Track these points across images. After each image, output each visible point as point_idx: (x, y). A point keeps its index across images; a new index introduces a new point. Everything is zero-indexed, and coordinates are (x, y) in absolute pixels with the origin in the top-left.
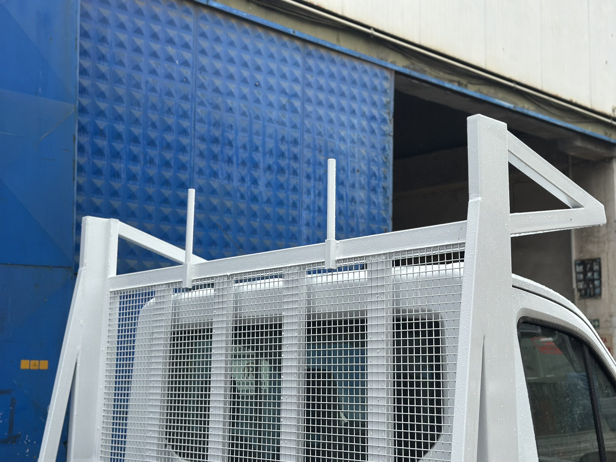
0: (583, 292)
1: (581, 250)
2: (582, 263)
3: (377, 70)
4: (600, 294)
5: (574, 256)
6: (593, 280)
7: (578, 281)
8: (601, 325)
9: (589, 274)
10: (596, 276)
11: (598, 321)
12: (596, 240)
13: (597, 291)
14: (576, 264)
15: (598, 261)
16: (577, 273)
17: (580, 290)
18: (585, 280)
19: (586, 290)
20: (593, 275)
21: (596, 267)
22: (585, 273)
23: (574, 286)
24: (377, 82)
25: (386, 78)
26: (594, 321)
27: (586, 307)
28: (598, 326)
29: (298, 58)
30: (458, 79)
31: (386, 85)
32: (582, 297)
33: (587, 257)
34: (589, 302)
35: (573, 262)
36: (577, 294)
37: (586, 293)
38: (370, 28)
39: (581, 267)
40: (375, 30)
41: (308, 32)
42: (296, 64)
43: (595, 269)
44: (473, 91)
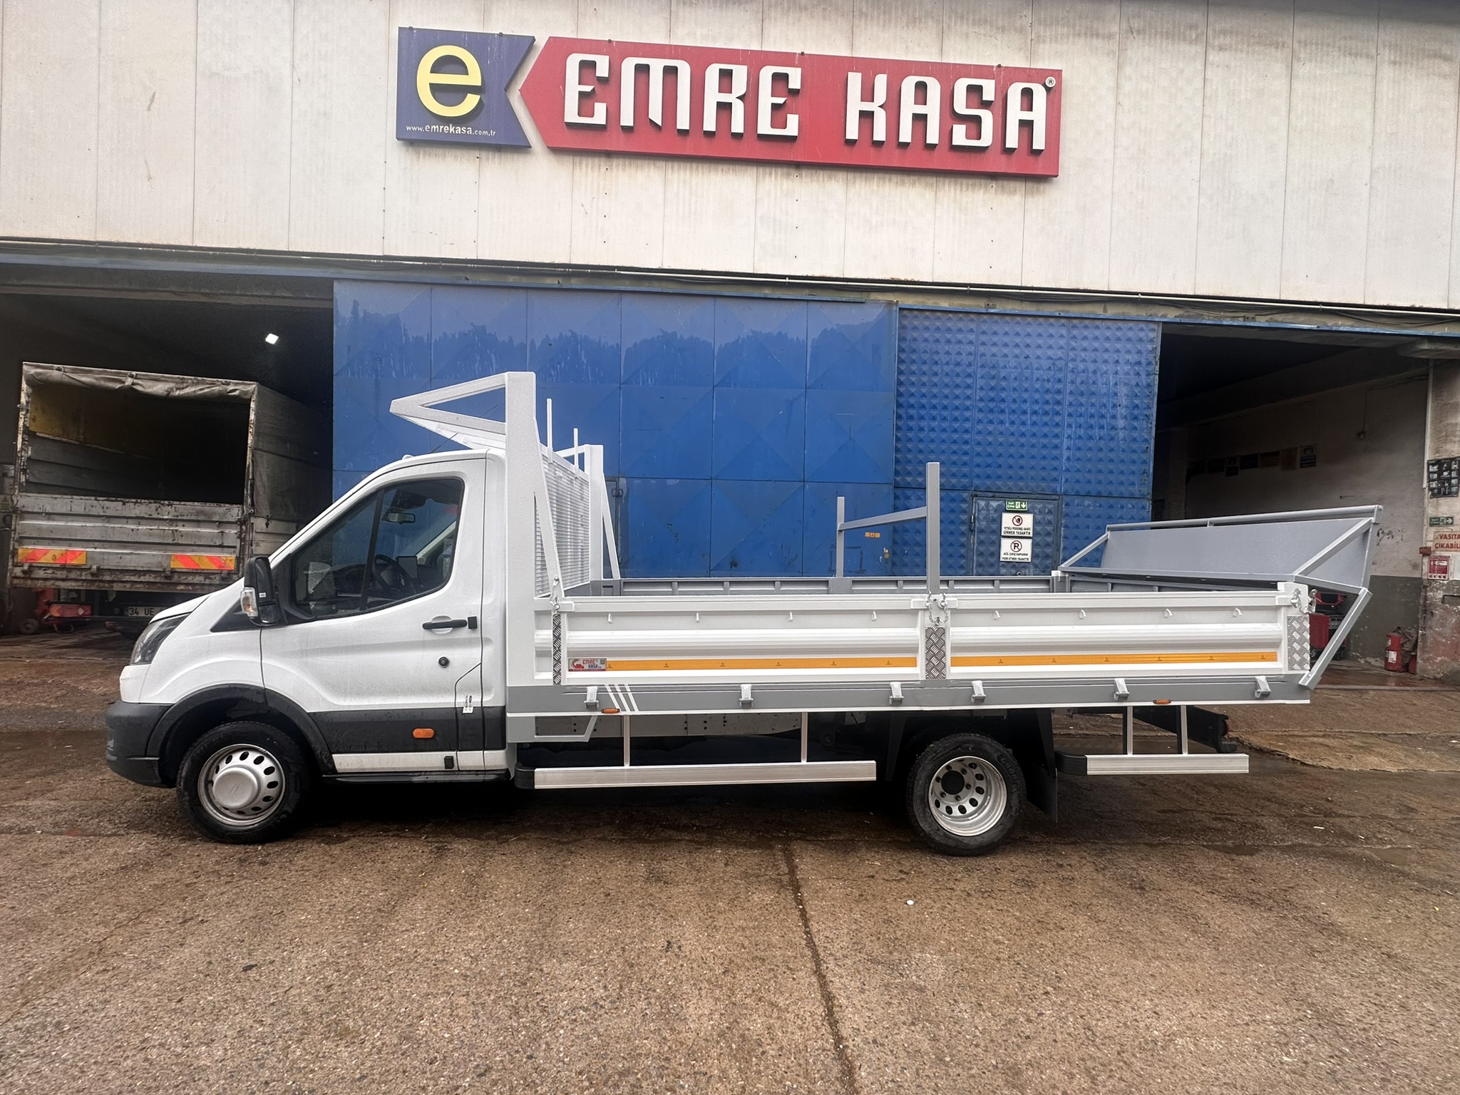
0: (1436, 491)
1: (1437, 450)
2: (1438, 462)
3: (1143, 325)
4: (1457, 492)
5: (1428, 456)
6: (1449, 479)
7: (1430, 480)
8: (1455, 523)
9: (1445, 474)
10: (1454, 474)
11: (1452, 518)
12: (1457, 439)
13: (1454, 489)
14: (1429, 465)
15: (1457, 460)
16: (1429, 473)
17: (1431, 489)
18: (1439, 479)
19: (1439, 489)
20: (1450, 474)
21: (1454, 466)
22: (1440, 472)
23: (1425, 485)
24: (1142, 335)
25: (1153, 330)
26: (1447, 518)
27: (1438, 505)
28: (1452, 523)
29: (1064, 332)
30: (1243, 314)
31: (1152, 335)
32: (1434, 496)
33: (1444, 457)
34: (1442, 500)
35: (1426, 462)
36: (1428, 494)
37: (1439, 492)
38: (1137, 294)
39: (1436, 467)
40: (1143, 294)
41: (1075, 310)
42: (1062, 336)
43: (1453, 468)
44: (1262, 321)
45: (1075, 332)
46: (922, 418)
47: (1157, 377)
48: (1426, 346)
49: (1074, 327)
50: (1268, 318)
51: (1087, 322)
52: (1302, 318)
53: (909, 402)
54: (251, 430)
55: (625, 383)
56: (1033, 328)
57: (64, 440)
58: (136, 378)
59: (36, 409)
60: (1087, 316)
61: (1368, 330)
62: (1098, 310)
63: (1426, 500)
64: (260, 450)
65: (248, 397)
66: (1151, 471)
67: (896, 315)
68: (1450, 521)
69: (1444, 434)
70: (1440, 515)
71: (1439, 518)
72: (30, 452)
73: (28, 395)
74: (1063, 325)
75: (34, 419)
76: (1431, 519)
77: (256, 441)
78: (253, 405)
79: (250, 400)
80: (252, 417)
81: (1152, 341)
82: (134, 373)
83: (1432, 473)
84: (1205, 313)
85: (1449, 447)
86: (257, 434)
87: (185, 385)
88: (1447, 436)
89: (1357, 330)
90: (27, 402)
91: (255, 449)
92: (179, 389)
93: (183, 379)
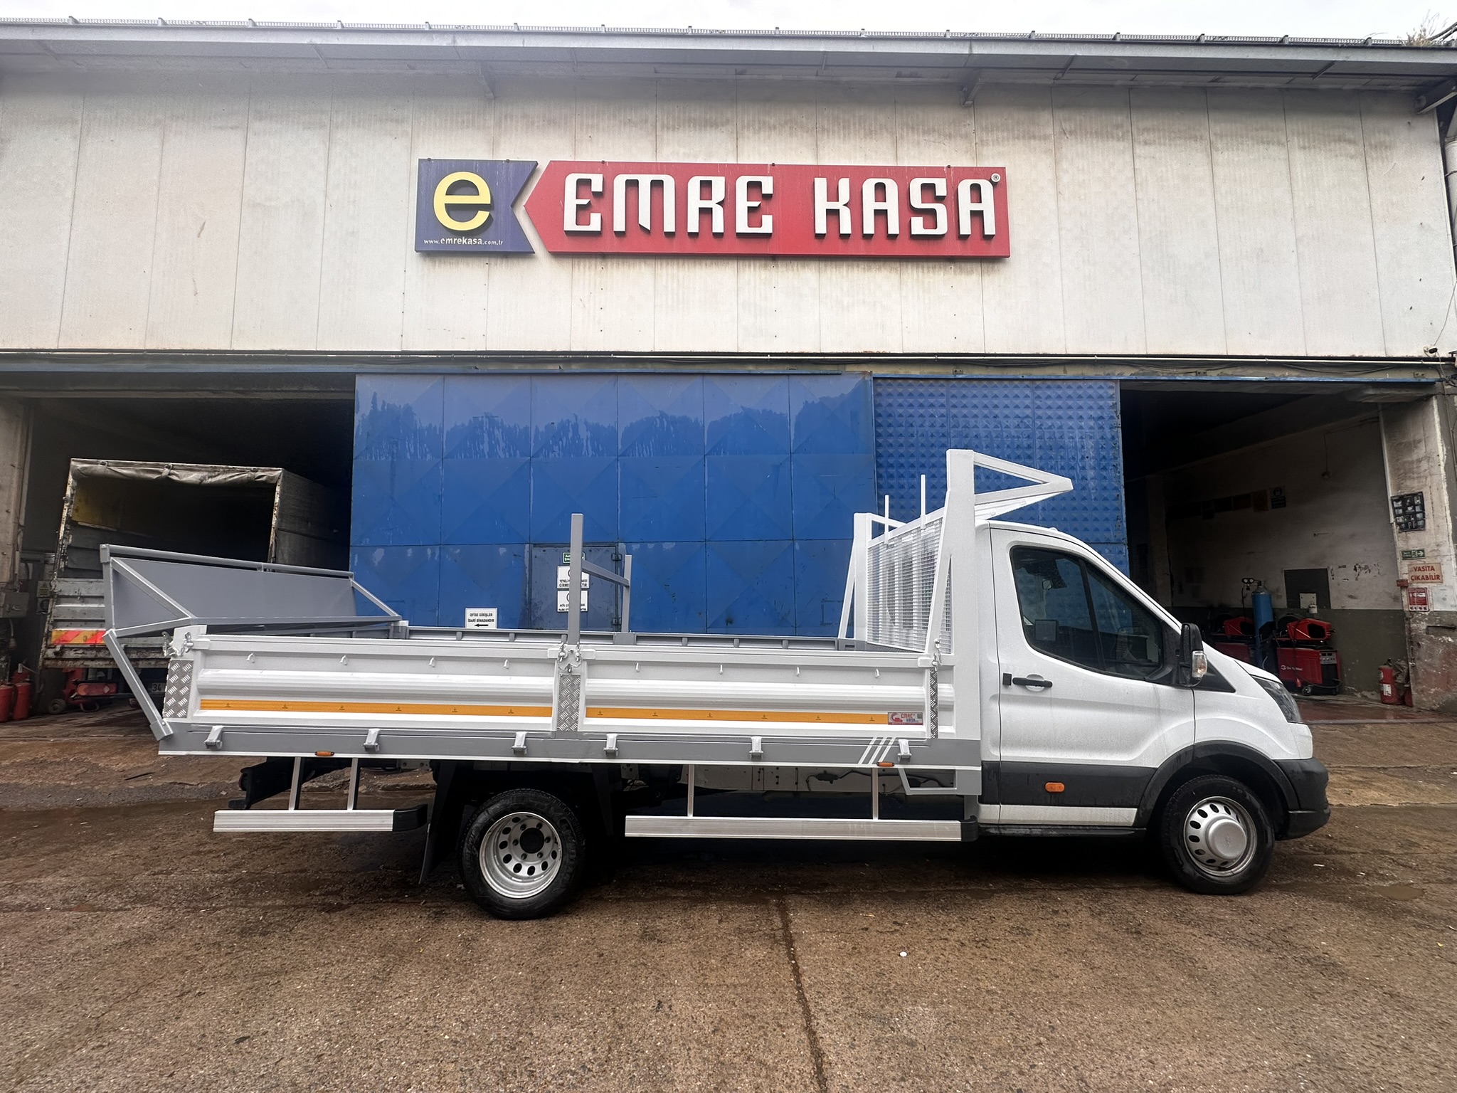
0: (1403, 525)
1: (1398, 487)
2: (1401, 498)
3: (1102, 383)
4: (1424, 526)
5: (1391, 493)
6: (1414, 514)
7: (1396, 516)
8: (1426, 555)
9: (1410, 509)
10: (1418, 509)
11: (1423, 551)
12: (1416, 475)
13: (1420, 523)
14: (1392, 501)
15: (1420, 495)
16: (1394, 509)
17: (1399, 524)
18: (1405, 514)
19: (1406, 524)
20: (1414, 508)
21: (1417, 501)
22: (1404, 508)
23: (1392, 520)
24: (1101, 392)
25: (1111, 387)
26: (1418, 551)
27: (1407, 539)
28: (1424, 556)
29: (1028, 392)
30: (1195, 370)
31: (1111, 392)
32: (1402, 530)
33: (1406, 493)
34: (1411, 534)
35: (1389, 498)
36: (1396, 529)
37: (1407, 527)
38: (1093, 356)
39: (1400, 503)
40: (1098, 356)
41: (1037, 373)
42: (1027, 396)
43: (1416, 503)
44: (1213, 375)
45: (1038, 392)
46: (902, 476)
47: (1120, 430)
48: (1371, 392)
49: (1038, 387)
50: (1219, 372)
51: (1049, 383)
52: (1250, 371)
53: (888, 462)
54: (275, 512)
55: (623, 455)
56: (999, 390)
57: (103, 527)
58: (173, 469)
59: (80, 501)
60: (1049, 377)
61: (1314, 379)
62: (1058, 372)
63: (1395, 535)
64: (283, 530)
65: (274, 482)
66: (1124, 516)
67: (871, 383)
68: (1421, 553)
69: (1402, 471)
70: (1411, 549)
71: (1410, 551)
72: (70, 540)
73: (73, 488)
74: (1028, 386)
75: (76, 510)
76: (1403, 552)
77: (279, 523)
78: (278, 489)
79: (275, 485)
80: (277, 500)
81: (1111, 397)
82: (171, 464)
83: (1397, 508)
84: (1159, 370)
85: (1408, 483)
86: (280, 516)
87: (217, 473)
88: (1406, 473)
89: (1304, 379)
90: (72, 495)
91: (278, 530)
92: (211, 477)
93: (216, 468)
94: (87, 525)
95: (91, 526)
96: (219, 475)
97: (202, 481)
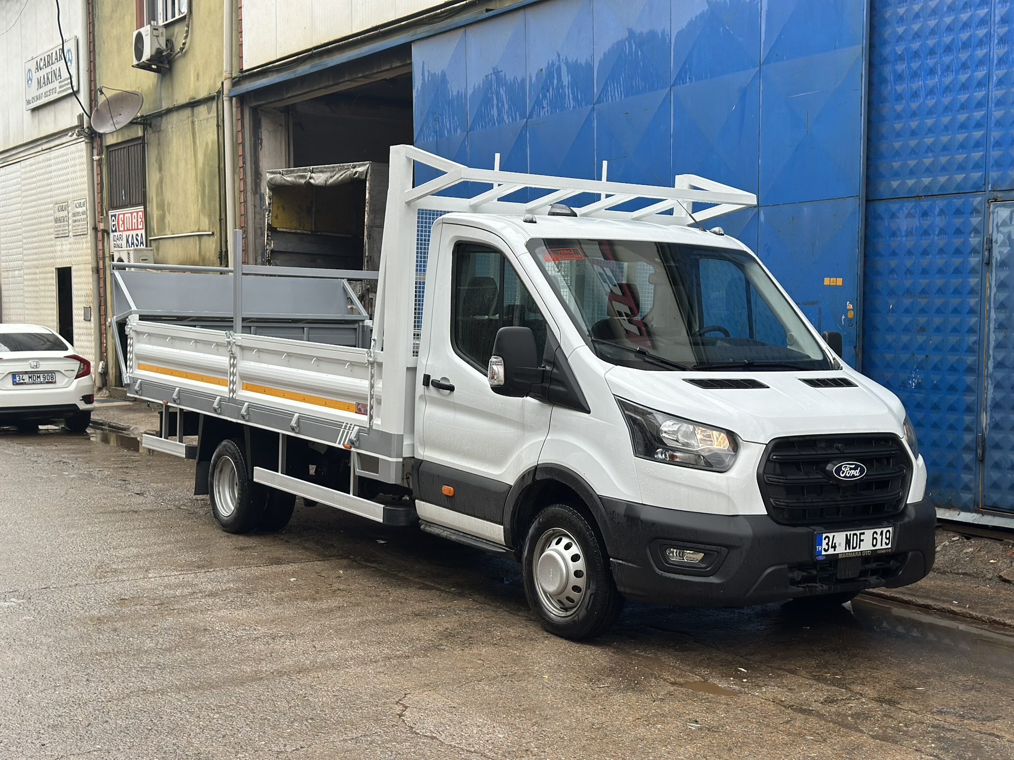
55: (598, 101)
58: (312, 172)
59: (278, 208)
65: (364, 177)
72: (272, 245)
73: (270, 198)
75: (273, 217)
77: (368, 219)
78: (367, 184)
79: (365, 180)
80: (367, 195)
82: (309, 168)
86: (372, 212)
90: (269, 204)
91: (370, 227)
92: (331, 177)
93: (334, 167)
94: (285, 230)
95: (288, 230)
96: (335, 174)
97: (326, 182)
